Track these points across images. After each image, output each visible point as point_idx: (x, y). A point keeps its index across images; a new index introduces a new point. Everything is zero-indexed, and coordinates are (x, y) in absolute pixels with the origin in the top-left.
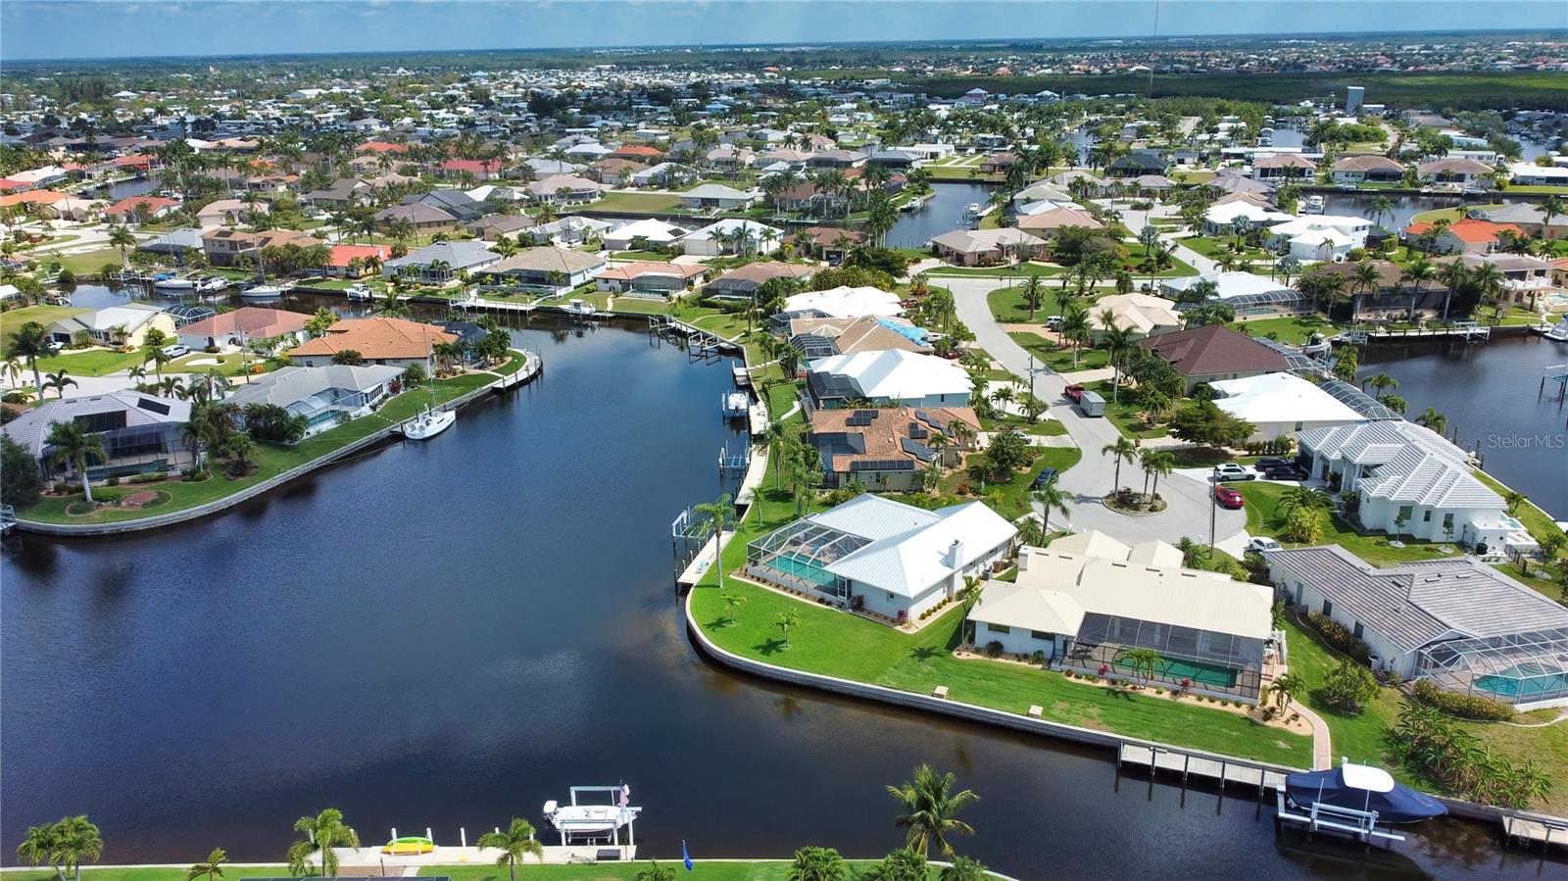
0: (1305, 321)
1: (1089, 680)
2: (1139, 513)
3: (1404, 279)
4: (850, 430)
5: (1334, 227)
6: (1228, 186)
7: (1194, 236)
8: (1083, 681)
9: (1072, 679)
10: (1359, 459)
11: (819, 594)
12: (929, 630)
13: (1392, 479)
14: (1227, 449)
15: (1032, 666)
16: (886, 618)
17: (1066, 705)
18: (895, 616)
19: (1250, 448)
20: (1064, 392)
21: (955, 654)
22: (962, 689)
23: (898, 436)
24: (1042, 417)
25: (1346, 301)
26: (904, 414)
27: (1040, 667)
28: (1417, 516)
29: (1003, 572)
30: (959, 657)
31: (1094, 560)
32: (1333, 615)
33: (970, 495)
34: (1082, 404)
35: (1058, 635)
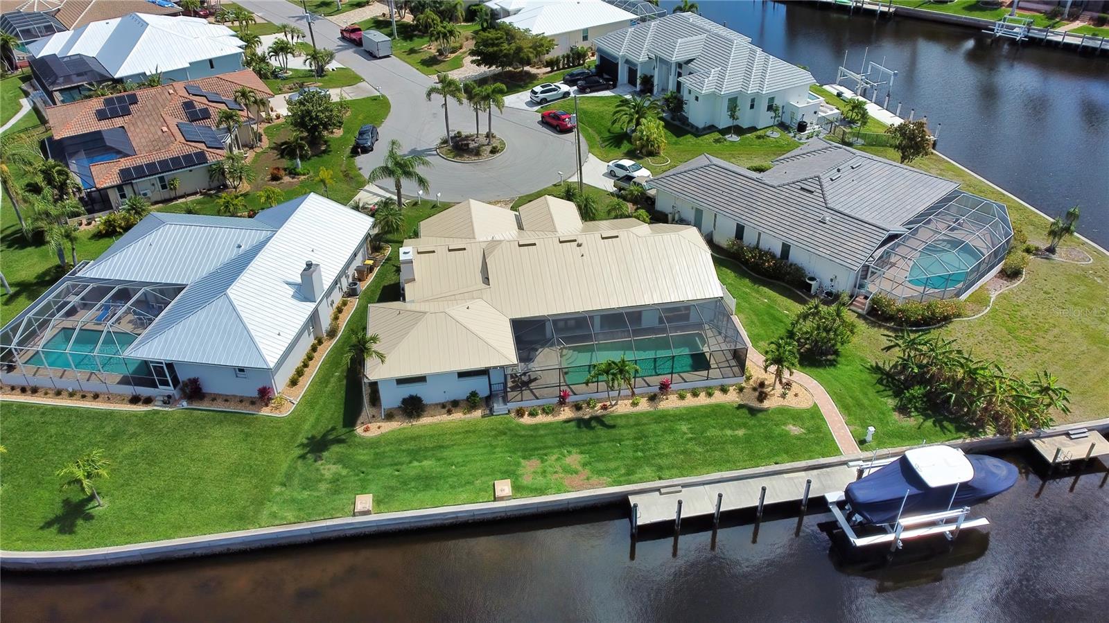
1: (547, 414)
4: (104, 126)
8: (541, 419)
9: (526, 420)
10: (675, 58)
11: (129, 390)
12: (310, 401)
13: (714, 72)
14: (527, 68)
15: (468, 416)
16: (241, 401)
17: (535, 463)
18: (255, 395)
19: (550, 64)
20: (340, 36)
21: (359, 430)
22: (392, 489)
23: (173, 122)
24: (329, 67)
26: (171, 91)
27: (478, 413)
28: (744, 106)
29: (371, 278)
30: (367, 434)
31: (494, 244)
32: (749, 238)
33: (287, 179)
34: (366, 46)
35: (495, 368)
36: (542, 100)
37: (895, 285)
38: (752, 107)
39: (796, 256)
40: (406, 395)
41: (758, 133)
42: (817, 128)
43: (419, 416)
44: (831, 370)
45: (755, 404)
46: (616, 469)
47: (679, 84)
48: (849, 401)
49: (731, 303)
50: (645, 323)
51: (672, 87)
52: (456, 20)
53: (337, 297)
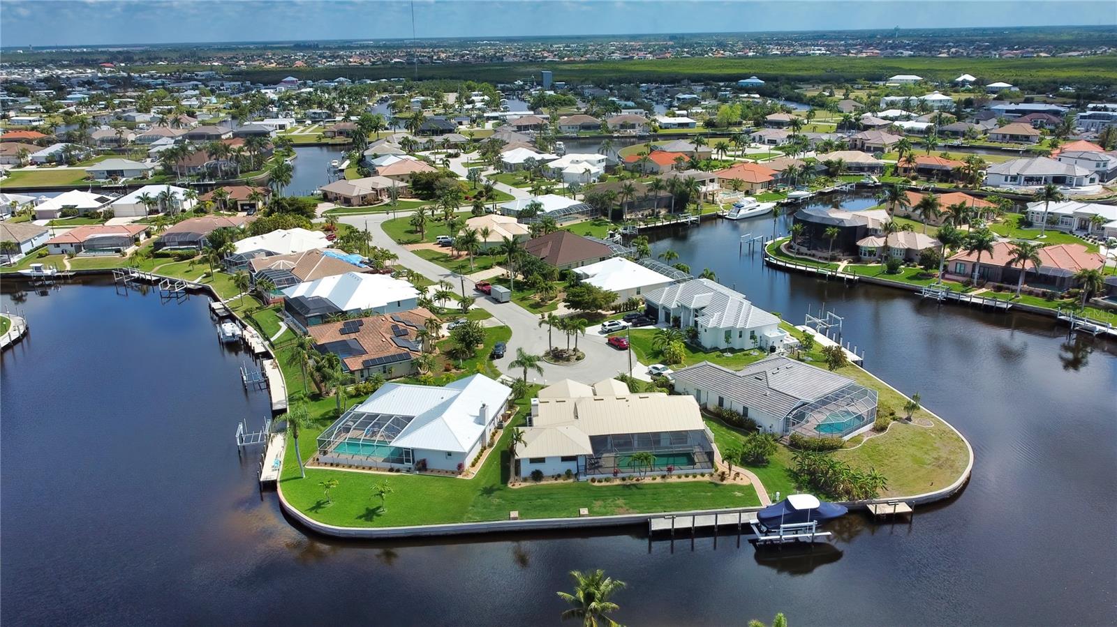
0: (597, 223)
1: (608, 481)
2: (571, 363)
3: (650, 190)
4: (345, 337)
5: (586, 161)
6: (505, 138)
7: (498, 173)
8: (604, 484)
9: (596, 484)
10: (693, 306)
11: (388, 465)
12: (483, 473)
13: (716, 315)
14: (599, 311)
15: (566, 481)
16: (447, 472)
17: (600, 503)
18: (455, 468)
19: (614, 308)
20: (475, 288)
21: (510, 485)
22: (528, 510)
23: (388, 336)
24: (471, 307)
25: (618, 208)
26: (384, 319)
27: (571, 481)
28: (735, 335)
29: (509, 421)
30: (514, 487)
31: (581, 399)
32: (726, 405)
33: (454, 371)
34: (493, 294)
35: (581, 455)
36: (609, 330)
37: (808, 430)
38: (740, 336)
39: (752, 414)
40: (534, 470)
41: (745, 352)
42: (782, 350)
43: (540, 481)
44: (764, 470)
45: (720, 482)
46: (642, 506)
47: (696, 322)
48: (770, 483)
49: (711, 435)
50: (663, 443)
51: (691, 324)
52: (552, 280)
53: (492, 428)
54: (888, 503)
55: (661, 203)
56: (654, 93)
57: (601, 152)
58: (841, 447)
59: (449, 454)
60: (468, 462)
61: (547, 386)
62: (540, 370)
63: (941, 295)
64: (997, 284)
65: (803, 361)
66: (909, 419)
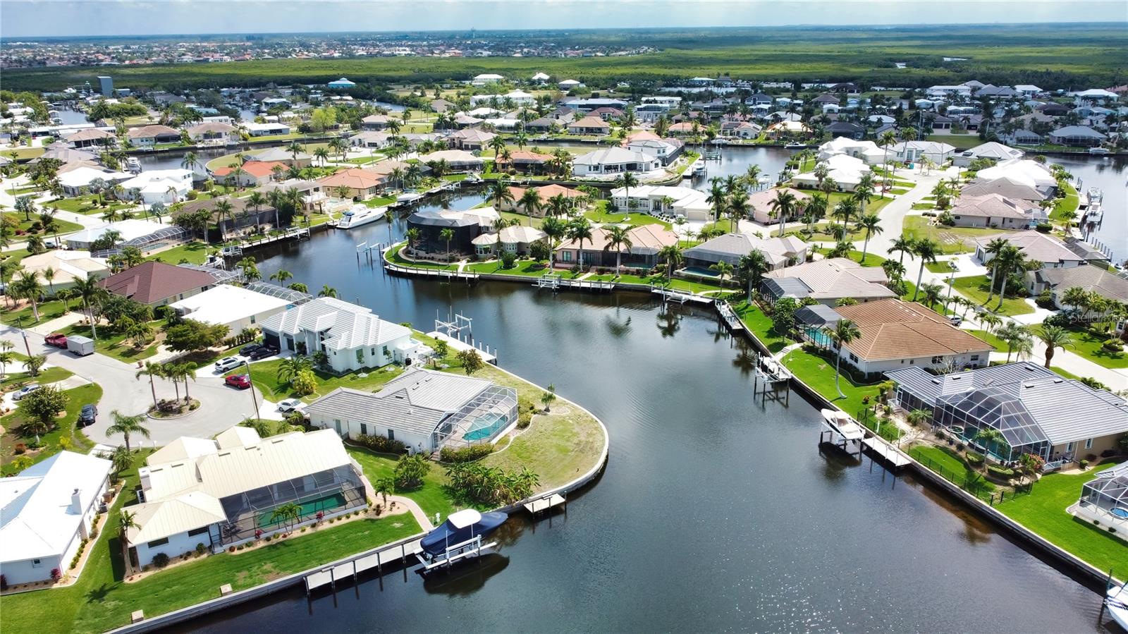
0: (192, 247)
1: (249, 546)
2: (184, 415)
3: (249, 206)
5: (168, 178)
6: (61, 157)
7: (57, 200)
8: (246, 550)
9: (236, 552)
10: (317, 329)
12: (88, 573)
13: (344, 335)
14: (210, 348)
15: (198, 558)
16: (37, 584)
17: (245, 573)
18: (48, 577)
19: (227, 343)
20: (44, 342)
21: (126, 581)
22: (155, 605)
24: (42, 368)
25: (215, 228)
27: (205, 556)
28: (367, 354)
29: (114, 500)
30: (132, 582)
31: (202, 458)
32: (370, 431)
33: (29, 452)
34: (70, 348)
35: (212, 524)
36: (224, 369)
37: (456, 442)
38: (373, 354)
39: (398, 436)
40: (156, 554)
41: (380, 370)
42: (418, 361)
43: (166, 565)
44: (420, 492)
45: (377, 517)
46: (295, 565)
47: (323, 346)
48: (428, 505)
49: (358, 467)
50: (307, 489)
51: (318, 348)
52: (146, 319)
53: (93, 515)
54: (542, 498)
55: (263, 218)
56: (237, 98)
57: (185, 166)
58: (491, 452)
59: (37, 561)
60: (64, 566)
61: (159, 448)
62: (144, 431)
63: (555, 284)
64: (599, 267)
65: (439, 369)
66: (547, 410)
